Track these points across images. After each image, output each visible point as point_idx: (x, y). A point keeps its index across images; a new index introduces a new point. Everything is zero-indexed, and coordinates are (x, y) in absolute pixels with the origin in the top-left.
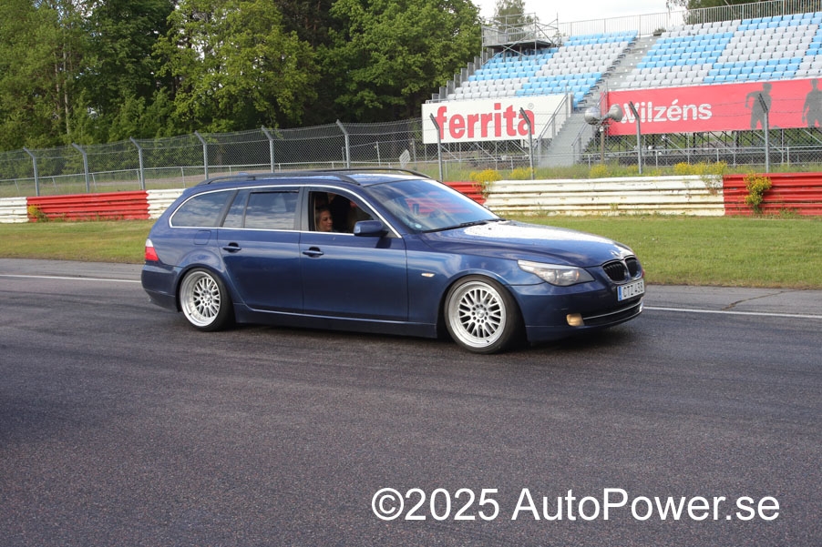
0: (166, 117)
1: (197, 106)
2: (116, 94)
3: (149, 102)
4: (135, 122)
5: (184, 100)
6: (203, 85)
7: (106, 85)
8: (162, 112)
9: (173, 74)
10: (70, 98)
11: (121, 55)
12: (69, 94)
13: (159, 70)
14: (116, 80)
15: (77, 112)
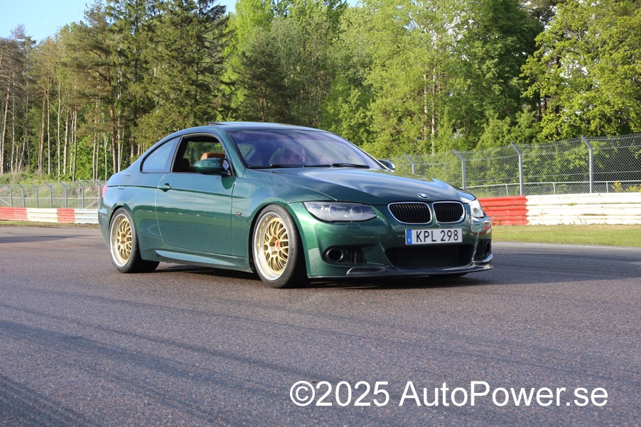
0: (530, 138)
1: (566, 128)
2: (482, 115)
3: (514, 123)
4: (498, 143)
5: (552, 121)
6: (573, 106)
7: (472, 105)
8: (528, 132)
9: (542, 95)
10: (435, 119)
11: (487, 76)
12: (435, 116)
13: (527, 90)
14: (482, 100)
15: (441, 132)
